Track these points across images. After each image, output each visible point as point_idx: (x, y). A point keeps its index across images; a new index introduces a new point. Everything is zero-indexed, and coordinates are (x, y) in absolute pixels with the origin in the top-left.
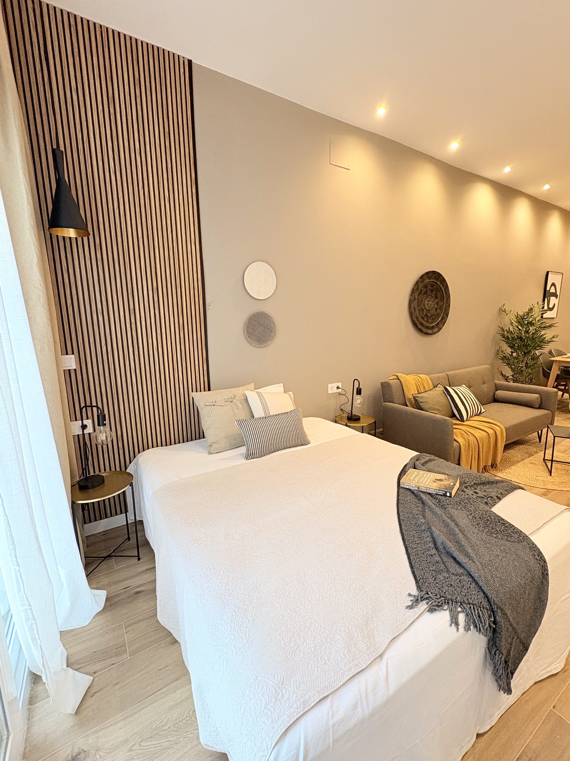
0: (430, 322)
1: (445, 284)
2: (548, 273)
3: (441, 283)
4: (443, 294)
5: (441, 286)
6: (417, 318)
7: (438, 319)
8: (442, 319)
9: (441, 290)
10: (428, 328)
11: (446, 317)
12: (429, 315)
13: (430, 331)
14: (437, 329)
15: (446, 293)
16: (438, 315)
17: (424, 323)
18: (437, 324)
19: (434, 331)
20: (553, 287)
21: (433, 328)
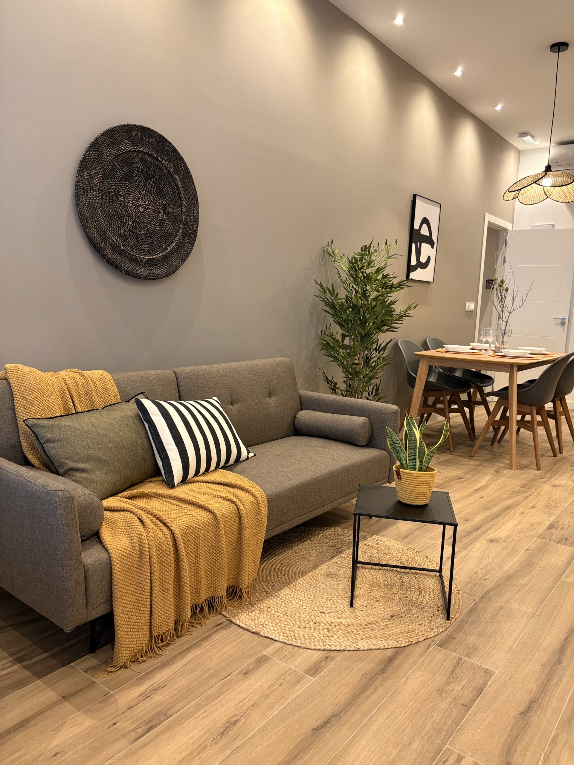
0: (144, 251)
1: (182, 167)
2: (415, 196)
3: (170, 160)
4: (178, 188)
5: (172, 170)
6: (103, 233)
7: (169, 246)
8: (180, 246)
9: (173, 179)
10: (136, 261)
11: (188, 245)
12: (143, 233)
13: (144, 271)
14: (163, 270)
15: (186, 189)
16: (167, 238)
17: (126, 249)
18: (165, 256)
19: (156, 272)
20: (425, 226)
21: (152, 263)
